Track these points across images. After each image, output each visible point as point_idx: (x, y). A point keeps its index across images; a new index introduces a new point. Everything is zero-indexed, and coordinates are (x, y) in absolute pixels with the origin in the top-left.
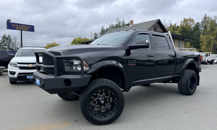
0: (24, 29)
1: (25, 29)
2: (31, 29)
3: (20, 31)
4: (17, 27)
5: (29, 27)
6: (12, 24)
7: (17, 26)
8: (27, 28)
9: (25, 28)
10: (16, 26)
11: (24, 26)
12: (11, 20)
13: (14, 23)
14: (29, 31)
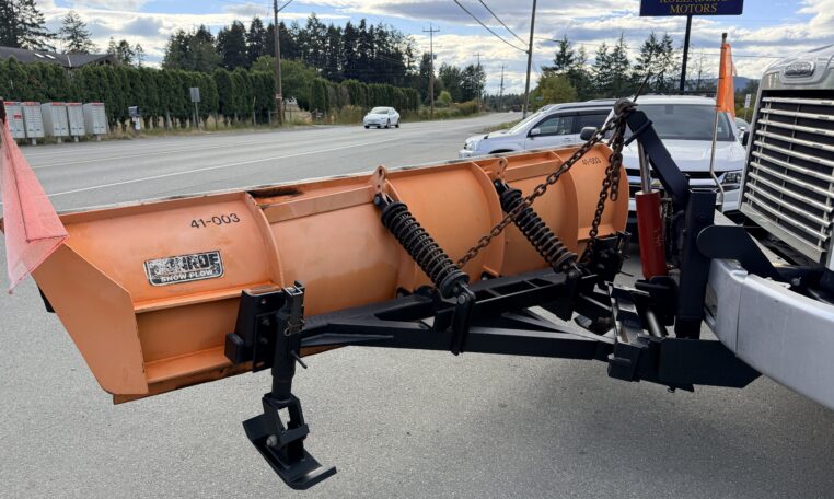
0: (699, 8)
3: (686, 17)
4: (675, 5)
8: (711, 4)
9: (704, 3)
14: (720, 12)
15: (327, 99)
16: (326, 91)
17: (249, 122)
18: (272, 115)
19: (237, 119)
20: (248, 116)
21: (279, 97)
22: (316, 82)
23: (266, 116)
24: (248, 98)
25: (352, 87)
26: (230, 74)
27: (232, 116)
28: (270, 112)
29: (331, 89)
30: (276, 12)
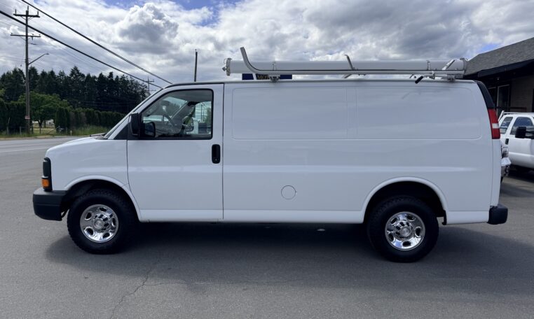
15: (69, 120)
16: (68, 115)
17: (4, 133)
18: (23, 129)
21: (27, 117)
22: (60, 109)
23: (19, 130)
24: (4, 118)
25: (88, 113)
29: (72, 114)
30: (27, 64)
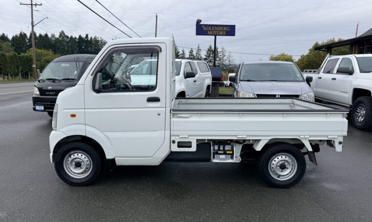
0: (219, 33)
1: (221, 33)
2: (230, 31)
3: (214, 37)
4: (209, 31)
5: (228, 29)
6: (203, 26)
7: (210, 28)
8: (223, 31)
9: (220, 31)
10: (208, 28)
11: (219, 28)
12: (201, 21)
13: (205, 25)
14: (227, 35)
17: (17, 78)
18: (31, 75)
19: (10, 76)
20: (17, 75)
21: (34, 66)
23: (28, 75)
24: (17, 66)
26: (7, 54)
27: (8, 75)
28: (29, 74)
30: (33, 26)
